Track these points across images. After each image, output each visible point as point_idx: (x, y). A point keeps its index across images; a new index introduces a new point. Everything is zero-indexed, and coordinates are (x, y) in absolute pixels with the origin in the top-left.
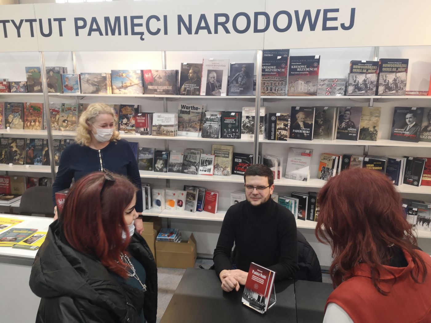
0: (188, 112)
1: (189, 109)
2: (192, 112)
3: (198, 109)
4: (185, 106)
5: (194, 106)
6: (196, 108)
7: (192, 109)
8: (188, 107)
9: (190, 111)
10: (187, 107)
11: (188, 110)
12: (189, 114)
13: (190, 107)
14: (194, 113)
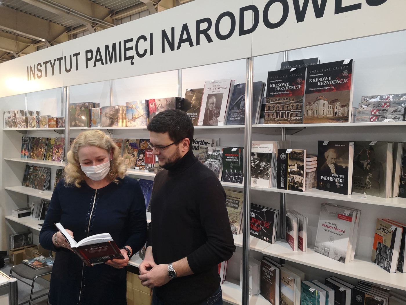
0: (197, 147)
1: (199, 144)
2: (202, 148)
3: (208, 144)
4: (195, 140)
5: (203, 141)
6: (206, 142)
7: (201, 144)
8: (198, 141)
9: (199, 146)
10: (196, 141)
11: (197, 145)
12: (198, 150)
13: (199, 142)
14: (203, 148)
